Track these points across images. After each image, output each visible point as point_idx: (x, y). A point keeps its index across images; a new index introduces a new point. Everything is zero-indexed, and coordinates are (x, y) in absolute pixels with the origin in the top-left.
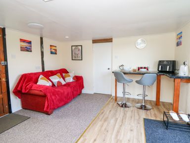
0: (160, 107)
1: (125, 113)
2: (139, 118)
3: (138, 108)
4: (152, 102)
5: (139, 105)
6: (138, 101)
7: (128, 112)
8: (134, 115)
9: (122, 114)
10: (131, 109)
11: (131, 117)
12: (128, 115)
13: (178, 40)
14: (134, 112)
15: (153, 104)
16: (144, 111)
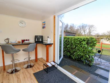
0: (38, 62)
1: (18, 78)
2: (30, 75)
3: (26, 68)
4: (33, 61)
5: (26, 66)
6: (24, 63)
7: (20, 75)
8: (26, 75)
9: (16, 79)
10: (21, 71)
11: (25, 78)
12: (21, 78)
13: (43, 26)
14: (25, 73)
15: (34, 62)
16: (31, 68)
